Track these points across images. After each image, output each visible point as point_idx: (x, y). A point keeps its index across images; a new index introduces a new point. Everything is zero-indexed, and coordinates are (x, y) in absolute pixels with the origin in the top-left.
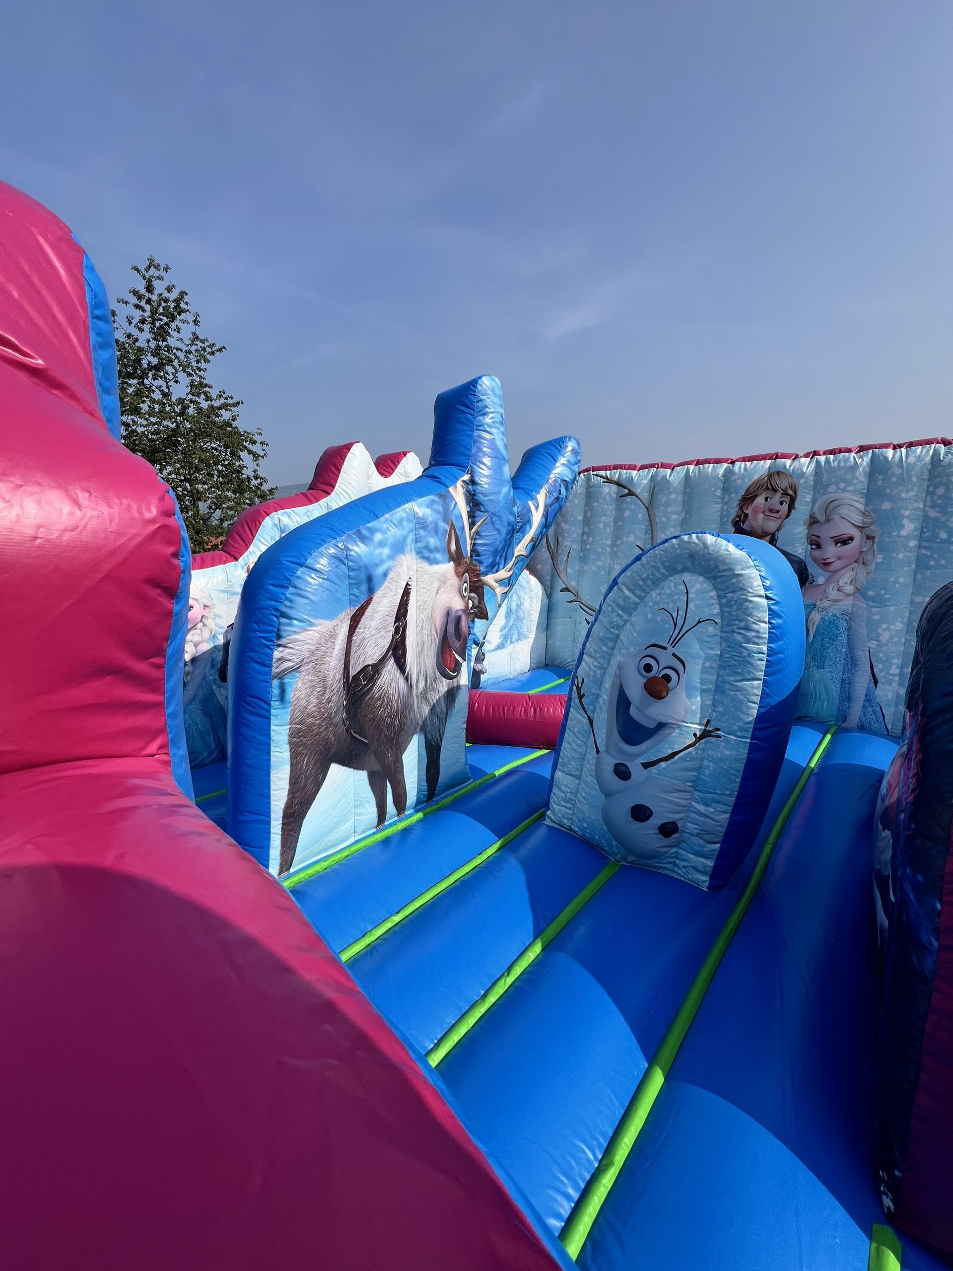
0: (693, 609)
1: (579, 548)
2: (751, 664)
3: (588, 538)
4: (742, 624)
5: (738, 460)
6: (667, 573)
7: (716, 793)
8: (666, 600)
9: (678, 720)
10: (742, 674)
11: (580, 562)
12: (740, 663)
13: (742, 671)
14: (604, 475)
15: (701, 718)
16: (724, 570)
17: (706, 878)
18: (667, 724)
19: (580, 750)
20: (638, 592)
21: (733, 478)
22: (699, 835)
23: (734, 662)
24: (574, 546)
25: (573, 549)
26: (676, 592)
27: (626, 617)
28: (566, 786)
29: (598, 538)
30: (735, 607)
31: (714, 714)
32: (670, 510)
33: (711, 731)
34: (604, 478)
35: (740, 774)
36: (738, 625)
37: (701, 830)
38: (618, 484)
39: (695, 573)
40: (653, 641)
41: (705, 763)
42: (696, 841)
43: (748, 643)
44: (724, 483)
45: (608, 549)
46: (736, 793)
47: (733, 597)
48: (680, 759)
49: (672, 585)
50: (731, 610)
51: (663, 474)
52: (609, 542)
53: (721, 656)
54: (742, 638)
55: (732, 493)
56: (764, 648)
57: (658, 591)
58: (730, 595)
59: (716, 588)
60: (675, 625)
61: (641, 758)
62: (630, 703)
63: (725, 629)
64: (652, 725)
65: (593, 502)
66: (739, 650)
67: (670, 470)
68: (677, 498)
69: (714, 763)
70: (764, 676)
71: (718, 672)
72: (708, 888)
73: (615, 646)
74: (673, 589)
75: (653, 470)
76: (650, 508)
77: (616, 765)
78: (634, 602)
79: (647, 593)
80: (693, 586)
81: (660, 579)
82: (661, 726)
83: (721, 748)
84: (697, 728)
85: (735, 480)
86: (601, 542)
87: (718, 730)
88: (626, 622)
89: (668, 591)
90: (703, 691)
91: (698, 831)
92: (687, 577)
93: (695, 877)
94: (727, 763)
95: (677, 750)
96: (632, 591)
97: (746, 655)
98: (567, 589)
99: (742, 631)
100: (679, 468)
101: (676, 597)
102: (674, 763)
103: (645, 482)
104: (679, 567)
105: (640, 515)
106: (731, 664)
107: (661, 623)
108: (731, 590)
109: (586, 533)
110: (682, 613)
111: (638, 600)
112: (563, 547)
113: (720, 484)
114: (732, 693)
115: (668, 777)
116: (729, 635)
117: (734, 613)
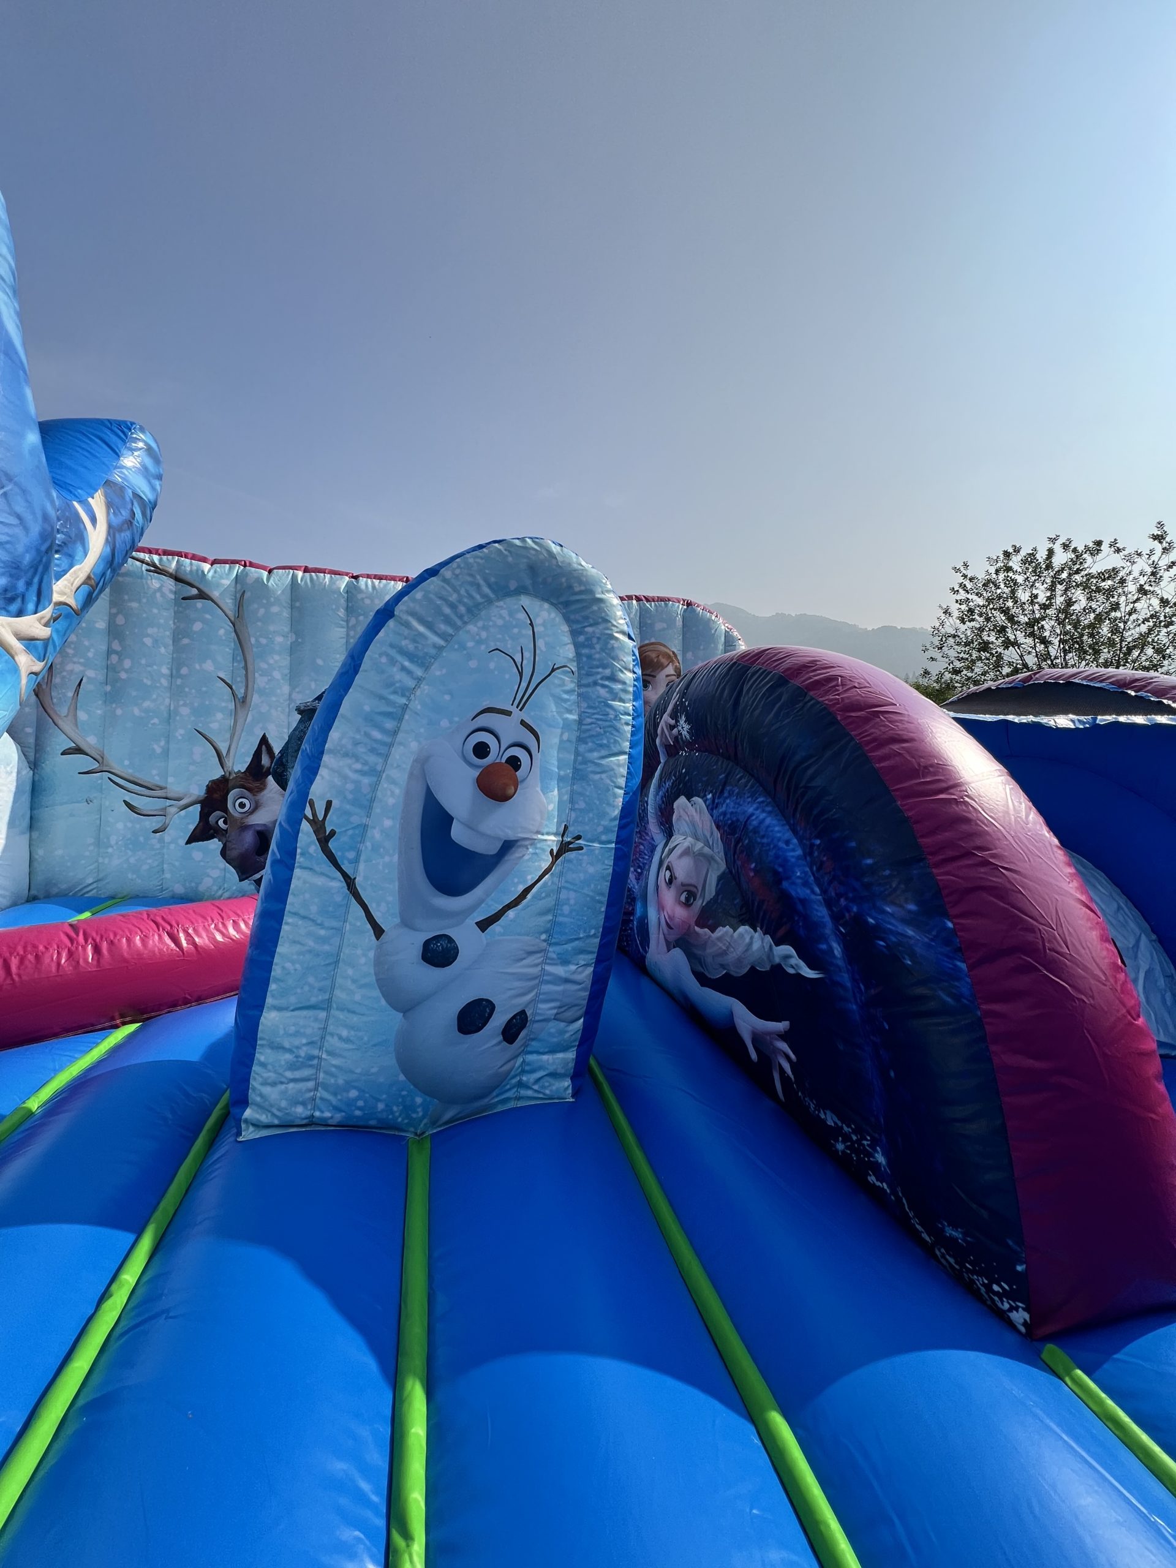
0: (544, 649)
1: (101, 677)
2: (617, 730)
3: (120, 660)
4: (608, 672)
5: (363, 576)
6: (492, 596)
7: (578, 939)
8: (500, 636)
9: (532, 832)
10: (608, 746)
11: (105, 702)
12: (607, 729)
13: (608, 742)
14: (147, 559)
15: (559, 823)
16: (581, 592)
17: (567, 1083)
18: (516, 841)
19: (327, 948)
20: (443, 627)
21: (360, 596)
22: (558, 1016)
23: (598, 729)
24: (91, 673)
25: (89, 678)
26: (514, 623)
27: (419, 672)
28: (297, 1034)
29: (143, 662)
30: (598, 647)
31: (573, 815)
32: (272, 628)
33: (570, 843)
34: (148, 564)
35: (605, 899)
36: (602, 673)
37: (560, 1007)
38: (177, 578)
39: (536, 597)
40: (486, 704)
41: (564, 895)
42: (553, 1027)
43: (613, 700)
44: (348, 600)
45: (165, 682)
46: (601, 930)
47: (594, 632)
48: (534, 897)
49: (503, 611)
50: (593, 651)
51: (256, 575)
52: (165, 670)
53: (580, 722)
54: (607, 692)
55: (360, 615)
56: (629, 706)
57: (480, 624)
58: (589, 630)
59: (568, 620)
60: (521, 674)
61: (475, 914)
62: (452, 819)
63: (584, 682)
64: (493, 849)
65: (130, 600)
66: (605, 711)
67: (267, 573)
68: (281, 612)
69: (575, 891)
70: (630, 748)
71: (576, 748)
72: (573, 1096)
73: (399, 728)
74: (507, 618)
75: (237, 569)
76: (238, 623)
77: (427, 944)
78: (435, 646)
79: (457, 629)
80: (538, 615)
81: (480, 604)
82: (508, 846)
83: (584, 865)
84: (552, 841)
85: (363, 599)
86: (149, 669)
87: (579, 837)
88: (419, 680)
89: (500, 622)
90: (561, 779)
91: (555, 1011)
92: (525, 601)
93: (554, 1088)
94: (592, 886)
95: (530, 883)
96: (429, 626)
97: (612, 717)
98: (78, 750)
99: (607, 683)
100: (280, 571)
101: (516, 630)
102: (527, 906)
103: (226, 582)
104: (513, 585)
105: (222, 632)
106: (594, 733)
107: (496, 673)
108: (591, 621)
109: (116, 653)
110: (528, 655)
111: (442, 643)
112: (64, 674)
113: (343, 602)
114: (597, 777)
115: (519, 934)
116: (589, 690)
117: (597, 656)
